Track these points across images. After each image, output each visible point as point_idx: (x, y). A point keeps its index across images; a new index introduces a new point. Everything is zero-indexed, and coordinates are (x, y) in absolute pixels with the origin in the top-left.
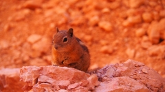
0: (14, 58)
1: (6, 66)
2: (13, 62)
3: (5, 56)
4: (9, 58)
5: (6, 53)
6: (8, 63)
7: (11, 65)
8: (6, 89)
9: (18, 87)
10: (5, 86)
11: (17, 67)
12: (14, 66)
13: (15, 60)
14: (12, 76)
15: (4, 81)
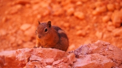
0: (11, 42)
1: (5, 49)
2: (10, 45)
3: (4, 41)
4: (7, 43)
5: (5, 39)
6: (6, 46)
7: (9, 48)
8: (5, 66)
9: (15, 65)
10: (5, 64)
11: (13, 50)
12: (11, 48)
13: (12, 44)
14: (10, 56)
15: (4, 60)
